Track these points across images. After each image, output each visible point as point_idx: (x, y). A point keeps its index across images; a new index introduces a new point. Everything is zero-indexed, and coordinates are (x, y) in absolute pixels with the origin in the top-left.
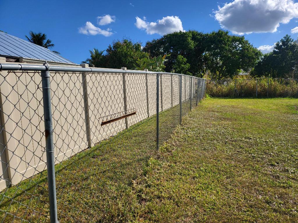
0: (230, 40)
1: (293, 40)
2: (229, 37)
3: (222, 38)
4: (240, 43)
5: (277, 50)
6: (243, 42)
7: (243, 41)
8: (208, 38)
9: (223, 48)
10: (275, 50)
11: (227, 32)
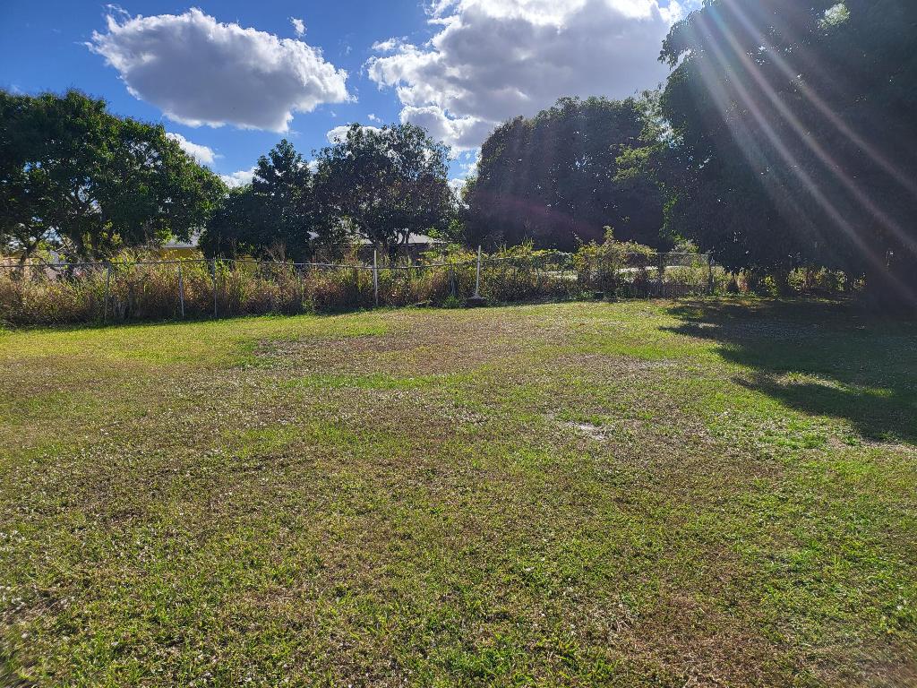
0: (113, 128)
1: (300, 158)
2: (109, 121)
3: (79, 121)
4: (154, 145)
5: (263, 181)
6: (164, 146)
7: (161, 142)
8: (26, 112)
9: (89, 153)
10: (258, 178)
11: (99, 103)
